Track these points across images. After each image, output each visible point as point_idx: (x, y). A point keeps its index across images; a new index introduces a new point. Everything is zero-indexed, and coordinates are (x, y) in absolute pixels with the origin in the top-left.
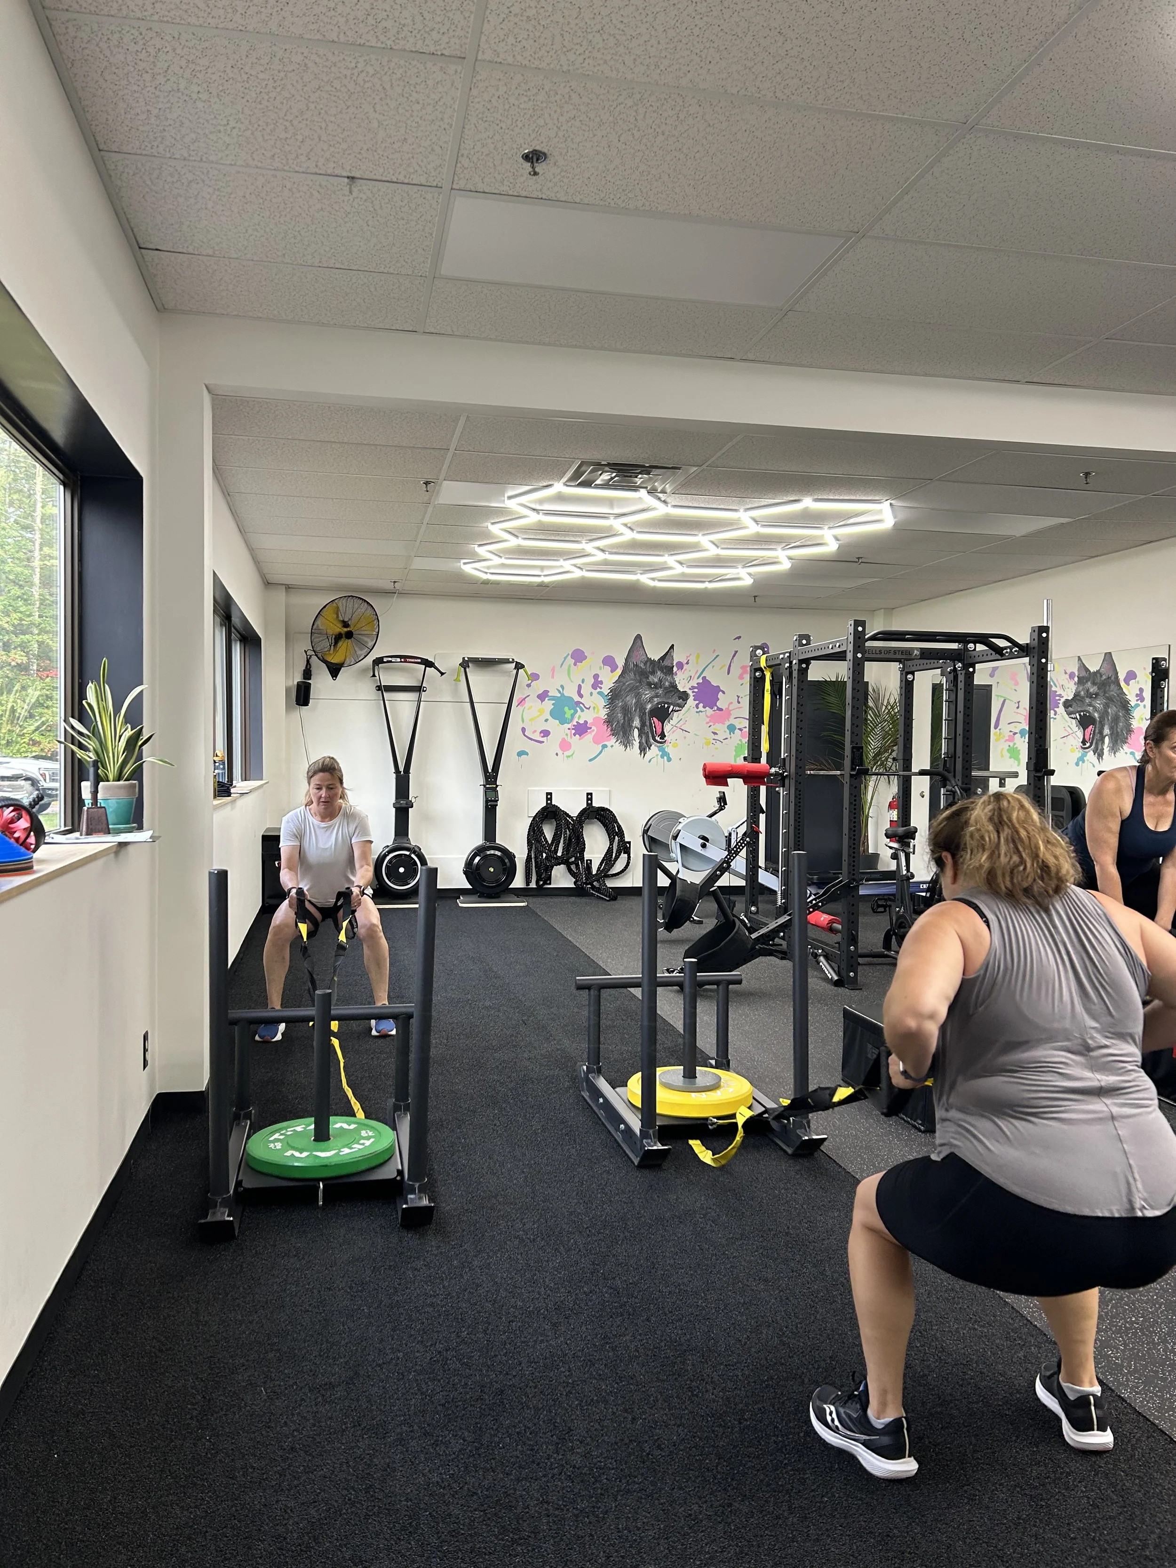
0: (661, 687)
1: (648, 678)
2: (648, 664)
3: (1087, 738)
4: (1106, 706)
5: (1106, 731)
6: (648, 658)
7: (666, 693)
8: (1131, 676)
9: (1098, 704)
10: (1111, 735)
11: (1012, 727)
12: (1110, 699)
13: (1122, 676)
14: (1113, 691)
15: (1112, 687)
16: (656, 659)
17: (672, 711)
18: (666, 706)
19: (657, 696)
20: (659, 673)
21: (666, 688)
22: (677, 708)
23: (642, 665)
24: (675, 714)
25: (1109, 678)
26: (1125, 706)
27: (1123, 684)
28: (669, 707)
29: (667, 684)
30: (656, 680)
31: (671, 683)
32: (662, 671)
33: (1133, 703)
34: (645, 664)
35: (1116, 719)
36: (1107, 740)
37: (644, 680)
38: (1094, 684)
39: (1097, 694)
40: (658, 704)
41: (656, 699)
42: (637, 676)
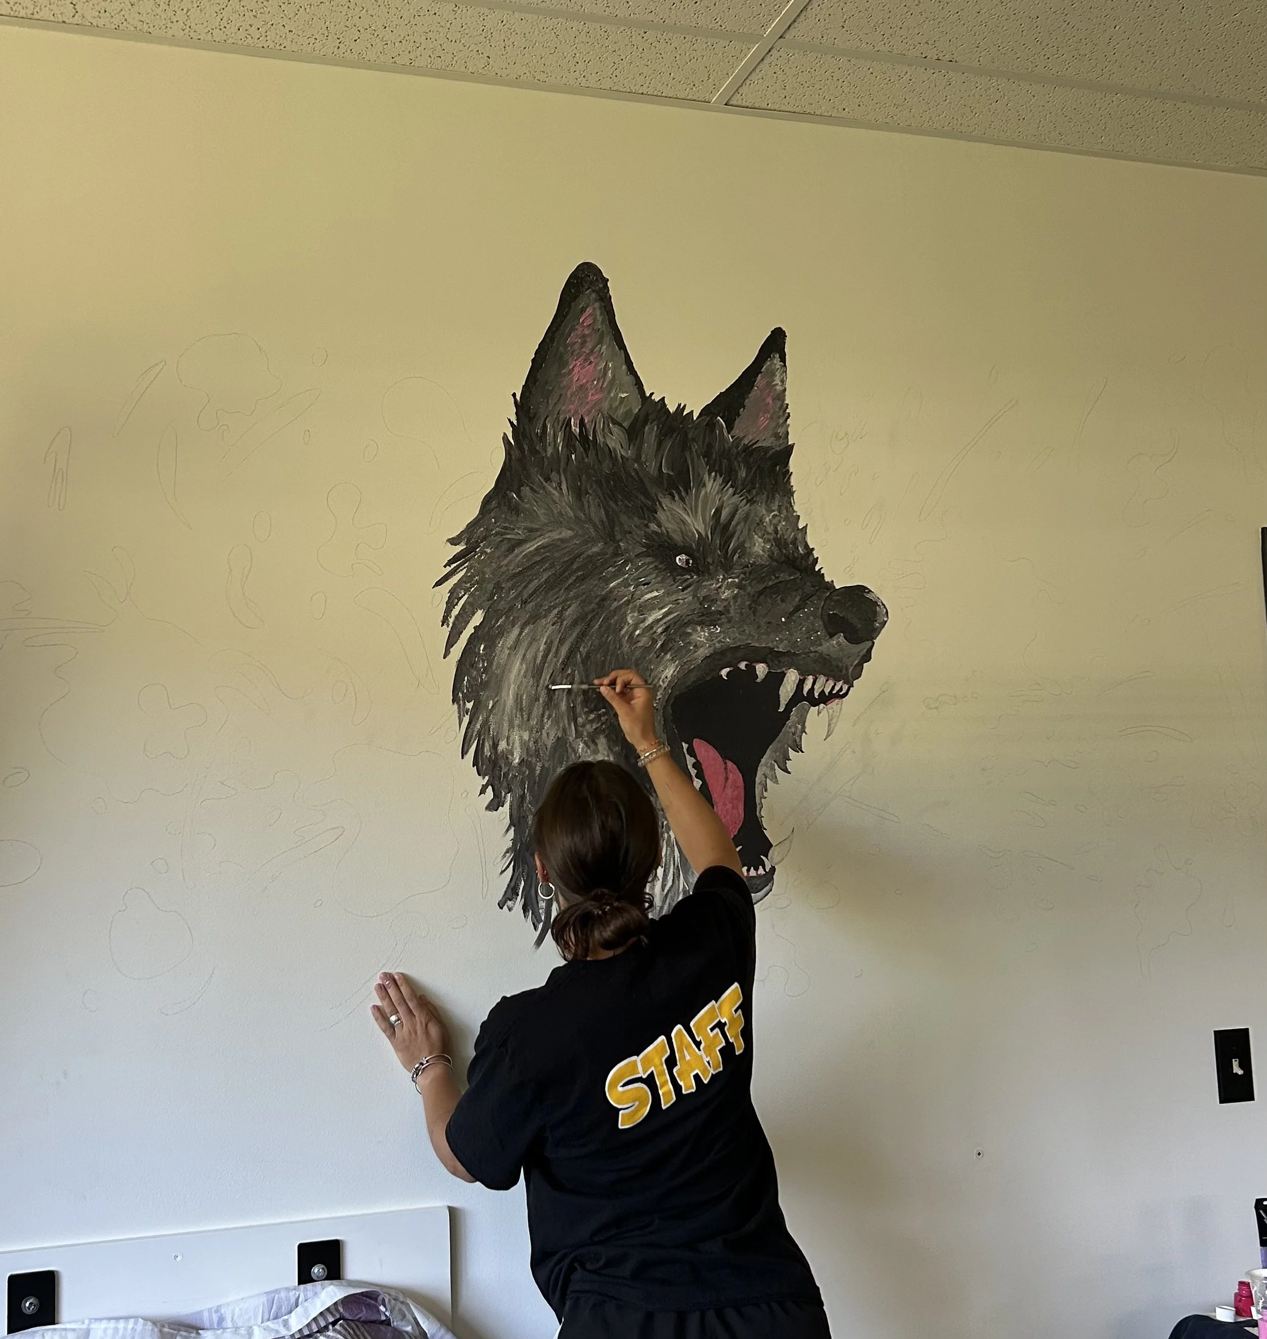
0: (727, 568)
1: (650, 511)
2: (651, 432)
6: (646, 399)
7: (755, 599)
16: (695, 407)
17: (798, 697)
18: (761, 669)
19: (707, 618)
20: (712, 485)
21: (754, 572)
22: (824, 685)
23: (615, 440)
24: (816, 718)
28: (776, 679)
29: (759, 547)
30: (698, 525)
31: (779, 542)
32: (729, 476)
34: (634, 432)
37: (630, 522)
40: (718, 657)
41: (701, 635)
42: (591, 501)
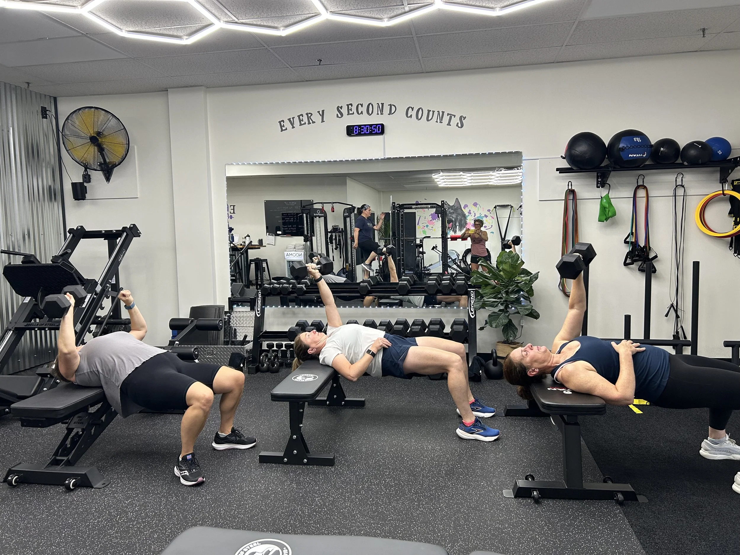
3: (450, 227)
4: (457, 216)
5: (457, 224)
8: (466, 206)
9: (454, 216)
10: (459, 225)
11: (423, 225)
12: (459, 214)
13: (462, 207)
14: (459, 211)
15: (459, 210)
25: (458, 207)
26: (464, 216)
27: (463, 209)
33: (467, 215)
35: (461, 220)
36: (458, 227)
38: (452, 209)
39: (453, 213)
